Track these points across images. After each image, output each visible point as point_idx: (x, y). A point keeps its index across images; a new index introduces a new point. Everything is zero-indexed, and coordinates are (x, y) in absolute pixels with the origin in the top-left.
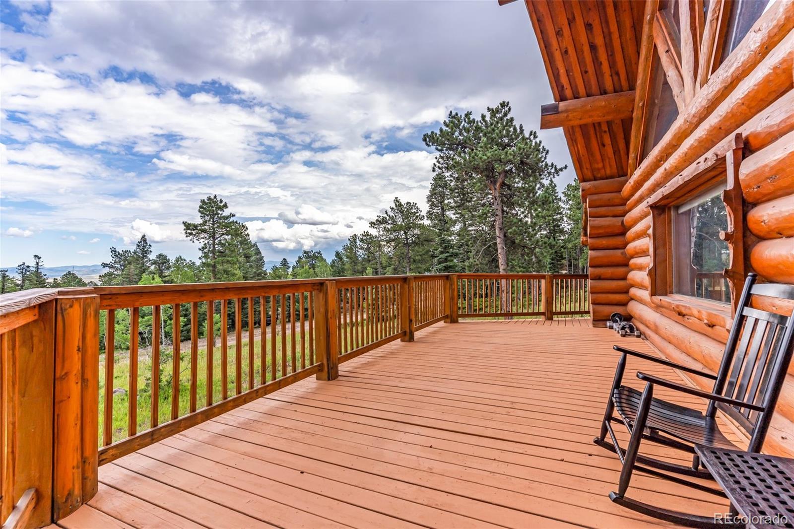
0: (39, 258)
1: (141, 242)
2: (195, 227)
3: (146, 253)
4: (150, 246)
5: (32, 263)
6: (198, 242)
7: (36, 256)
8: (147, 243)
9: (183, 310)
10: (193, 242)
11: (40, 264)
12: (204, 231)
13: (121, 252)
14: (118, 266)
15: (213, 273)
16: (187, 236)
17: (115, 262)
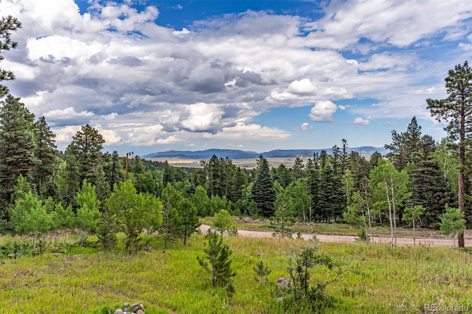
0: (346, 142)
1: (412, 124)
2: (440, 104)
3: (416, 135)
4: (420, 127)
5: (341, 146)
6: (445, 120)
7: (343, 140)
8: (417, 125)
9: (448, 196)
10: (440, 121)
11: (346, 146)
12: (451, 107)
13: (400, 134)
14: (397, 147)
15: (461, 157)
16: (432, 115)
17: (396, 144)
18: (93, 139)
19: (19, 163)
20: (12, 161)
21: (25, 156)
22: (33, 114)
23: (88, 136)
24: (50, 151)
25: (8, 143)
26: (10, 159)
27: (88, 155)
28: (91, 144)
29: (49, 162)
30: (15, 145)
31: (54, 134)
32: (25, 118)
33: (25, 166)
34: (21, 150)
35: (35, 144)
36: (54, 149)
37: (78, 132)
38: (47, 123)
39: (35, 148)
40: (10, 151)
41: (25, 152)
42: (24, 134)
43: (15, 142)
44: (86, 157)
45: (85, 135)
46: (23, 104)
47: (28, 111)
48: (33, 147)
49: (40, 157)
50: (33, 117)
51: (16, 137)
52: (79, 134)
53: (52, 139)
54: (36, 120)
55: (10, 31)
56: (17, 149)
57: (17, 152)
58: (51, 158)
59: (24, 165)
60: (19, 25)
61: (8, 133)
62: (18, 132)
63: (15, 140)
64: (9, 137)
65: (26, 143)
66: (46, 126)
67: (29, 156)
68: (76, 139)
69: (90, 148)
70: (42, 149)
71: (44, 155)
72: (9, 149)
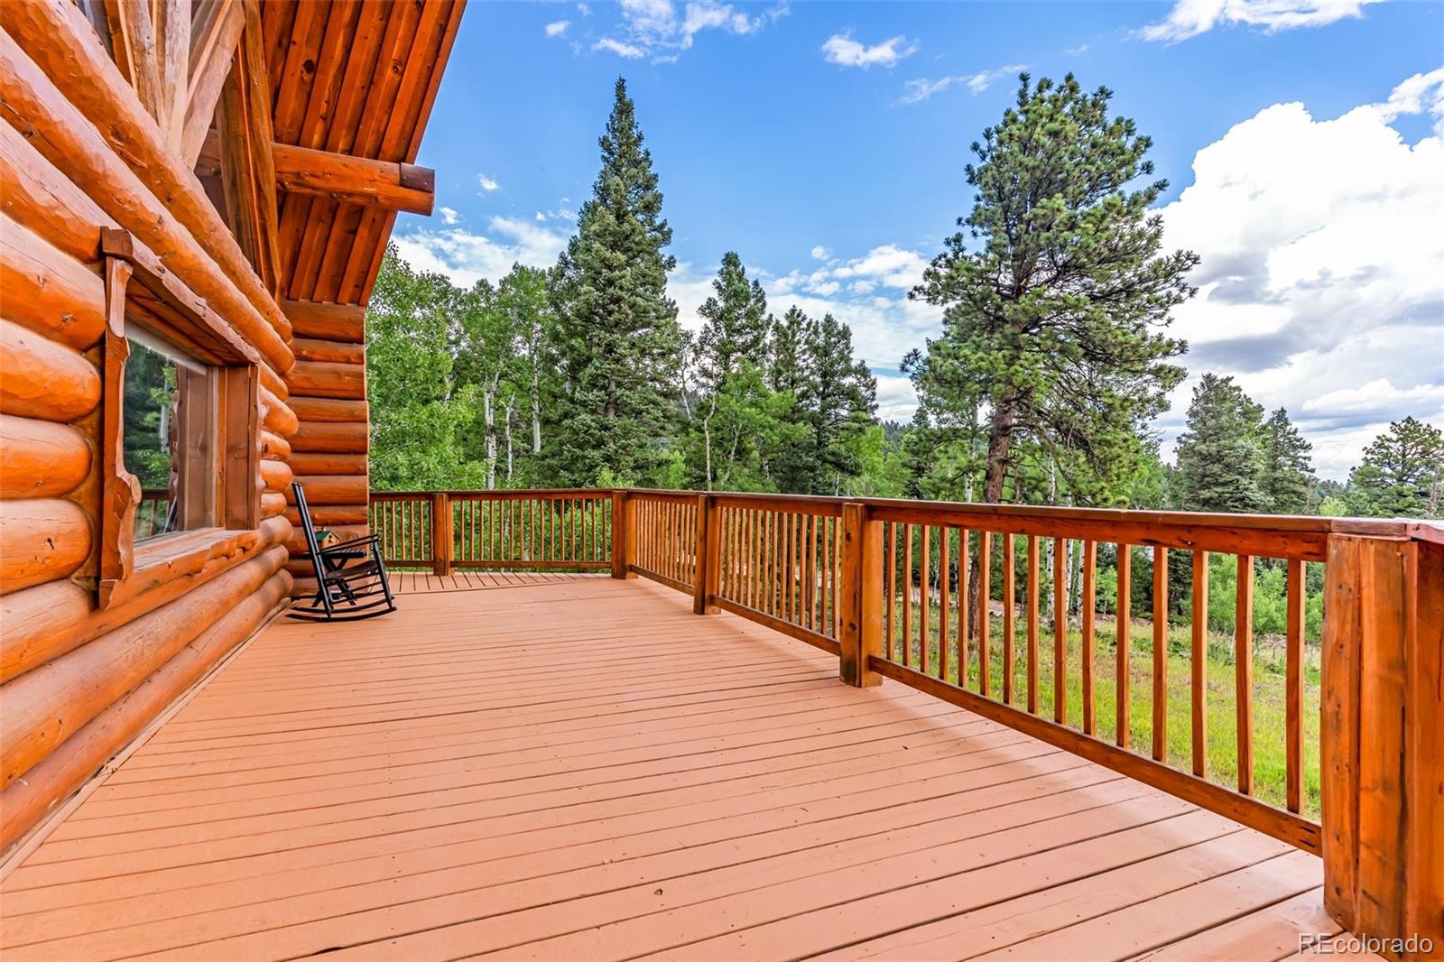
18: (1425, 453)
19: (1225, 502)
20: (1211, 498)
21: (1237, 488)
22: (1260, 406)
23: (1410, 445)
24: (1296, 479)
25: (1203, 463)
26: (1206, 494)
27: (1409, 490)
28: (1417, 463)
29: (1295, 503)
30: (1216, 468)
31: (1307, 443)
32: (1244, 414)
33: (1236, 507)
34: (1228, 478)
35: (1260, 466)
36: (1307, 474)
37: (1379, 437)
38: (1290, 421)
39: (1259, 475)
40: (1206, 479)
41: (1238, 480)
42: (1236, 445)
43: (1219, 461)
44: (1401, 495)
45: (1400, 443)
46: (1238, 389)
47: (1249, 401)
48: (1254, 472)
49: (1274, 492)
50: (1259, 412)
51: (1219, 452)
52: (1382, 443)
53: (1302, 453)
54: (1266, 418)
55: (1181, 274)
56: (1220, 476)
57: (1221, 480)
58: (1299, 495)
59: (1233, 506)
60: (1196, 260)
61: (1203, 446)
62: (1222, 442)
63: (1218, 458)
64: (1205, 452)
65: (1240, 463)
66: (1288, 427)
67: (1247, 489)
68: (1373, 453)
69: (1416, 474)
70: (1278, 474)
71: (1283, 488)
72: (1205, 476)
